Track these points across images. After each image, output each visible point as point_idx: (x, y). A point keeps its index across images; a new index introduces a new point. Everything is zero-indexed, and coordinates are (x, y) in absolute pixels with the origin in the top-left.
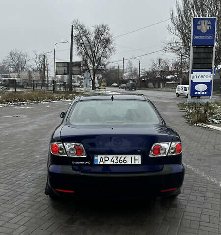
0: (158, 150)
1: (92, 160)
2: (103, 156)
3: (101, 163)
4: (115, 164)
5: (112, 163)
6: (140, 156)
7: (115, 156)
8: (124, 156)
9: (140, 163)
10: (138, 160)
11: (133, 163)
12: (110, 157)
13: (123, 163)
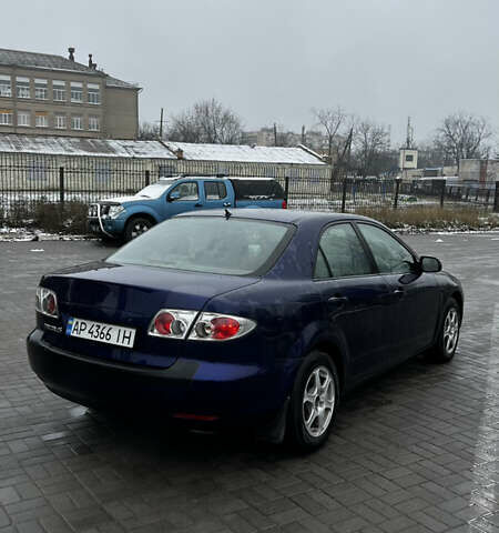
0: (165, 323)
1: (65, 326)
2: (80, 321)
3: (75, 334)
4: (93, 339)
5: (88, 337)
6: (134, 331)
7: (96, 324)
8: (108, 327)
9: (131, 346)
10: (129, 338)
11: (120, 344)
12: (89, 324)
13: (104, 340)
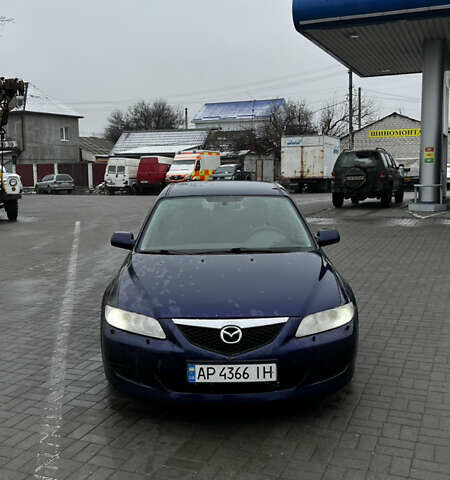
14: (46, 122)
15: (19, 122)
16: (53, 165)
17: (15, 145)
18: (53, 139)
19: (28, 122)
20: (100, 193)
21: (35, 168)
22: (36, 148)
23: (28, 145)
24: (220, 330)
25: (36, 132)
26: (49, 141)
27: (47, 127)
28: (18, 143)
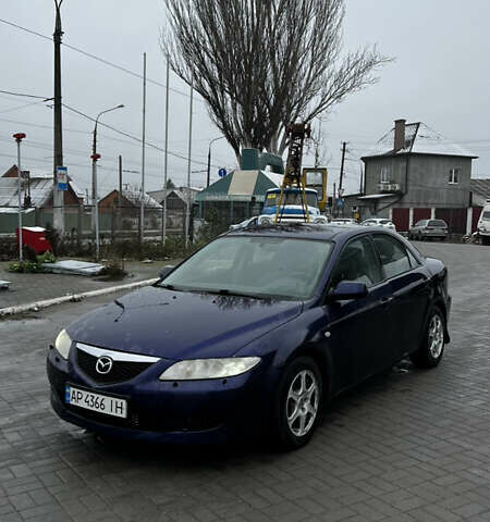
14: (433, 164)
15: (405, 164)
16: (430, 210)
17: (397, 188)
18: (439, 181)
19: (413, 164)
20: (474, 242)
21: (411, 213)
22: (419, 191)
23: (410, 188)
24: (98, 358)
25: (422, 174)
26: (435, 183)
27: (434, 168)
28: (401, 186)
